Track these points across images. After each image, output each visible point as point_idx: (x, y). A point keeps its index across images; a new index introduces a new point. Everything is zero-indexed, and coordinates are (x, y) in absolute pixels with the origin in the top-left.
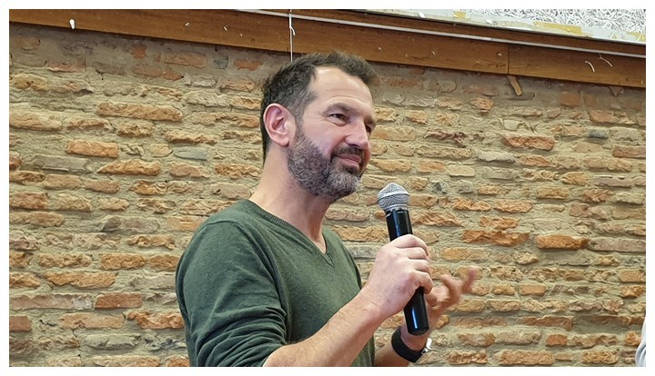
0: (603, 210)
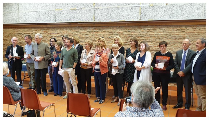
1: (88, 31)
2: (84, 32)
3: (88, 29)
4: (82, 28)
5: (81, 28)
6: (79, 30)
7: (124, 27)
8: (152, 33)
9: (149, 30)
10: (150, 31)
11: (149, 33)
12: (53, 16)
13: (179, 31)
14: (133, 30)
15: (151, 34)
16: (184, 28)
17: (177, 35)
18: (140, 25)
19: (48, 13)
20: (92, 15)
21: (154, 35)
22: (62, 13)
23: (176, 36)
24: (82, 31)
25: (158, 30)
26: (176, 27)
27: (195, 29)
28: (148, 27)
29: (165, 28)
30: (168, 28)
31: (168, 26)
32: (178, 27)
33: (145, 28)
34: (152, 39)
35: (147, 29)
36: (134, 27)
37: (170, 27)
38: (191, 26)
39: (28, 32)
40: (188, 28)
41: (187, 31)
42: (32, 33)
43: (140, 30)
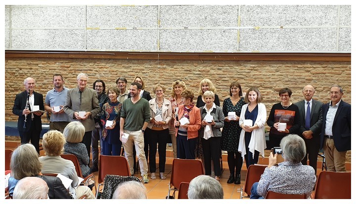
0: (220, 82)
1: (146, 66)
2: (139, 68)
3: (146, 63)
4: (136, 62)
5: (133, 61)
6: (130, 65)
7: (211, 62)
8: (258, 73)
9: (252, 68)
10: (255, 69)
11: (253, 73)
12: (80, 39)
13: (302, 71)
14: (226, 67)
15: (256, 73)
16: (309, 65)
17: (299, 77)
18: (238, 59)
19: (72, 32)
20: (155, 40)
21: (260, 76)
22: (100, 34)
23: (296, 77)
24: (135, 67)
25: (267, 68)
26: (296, 64)
27: (326, 67)
28: (251, 62)
29: (278, 65)
30: (284, 66)
31: (283, 62)
32: (299, 64)
33: (246, 65)
34: (258, 82)
35: (248, 65)
36: (229, 62)
37: (287, 63)
38: (320, 63)
39: (27, 67)
40: (314, 66)
41: (314, 71)
42: (37, 67)
43: (237, 68)
